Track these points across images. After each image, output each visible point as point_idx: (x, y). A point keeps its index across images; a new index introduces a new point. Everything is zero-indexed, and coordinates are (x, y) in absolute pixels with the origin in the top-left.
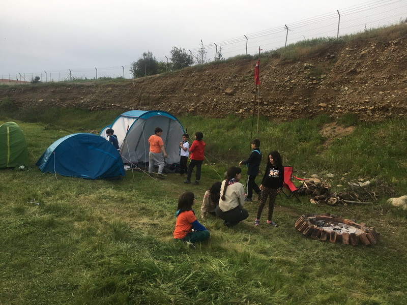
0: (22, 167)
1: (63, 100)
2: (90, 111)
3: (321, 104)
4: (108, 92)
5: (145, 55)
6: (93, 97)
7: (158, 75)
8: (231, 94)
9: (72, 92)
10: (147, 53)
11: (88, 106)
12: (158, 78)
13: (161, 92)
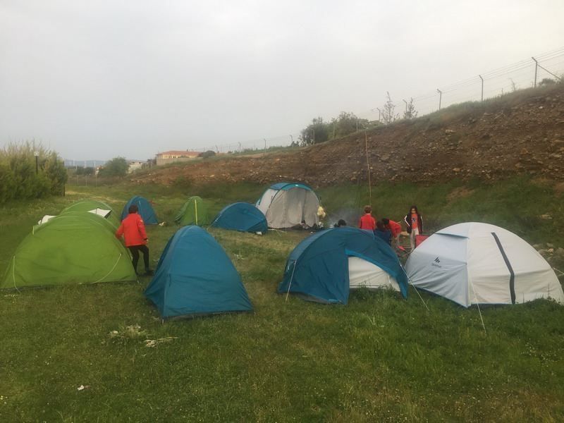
1: (233, 174)
2: (258, 184)
3: (455, 169)
4: (276, 164)
5: (314, 120)
6: (262, 170)
8: (387, 162)
9: (242, 166)
10: (317, 118)
11: (257, 179)
12: (325, 146)
13: (327, 161)
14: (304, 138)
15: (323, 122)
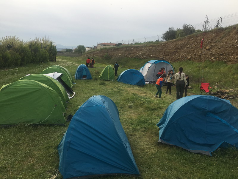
0: (112, 80)
1: (129, 54)
2: (141, 59)
4: (150, 49)
5: (170, 28)
6: (143, 52)
7: (175, 40)
8: (209, 50)
9: (134, 50)
11: (140, 57)
12: (175, 41)
13: (175, 49)
14: (164, 37)
15: (174, 29)
